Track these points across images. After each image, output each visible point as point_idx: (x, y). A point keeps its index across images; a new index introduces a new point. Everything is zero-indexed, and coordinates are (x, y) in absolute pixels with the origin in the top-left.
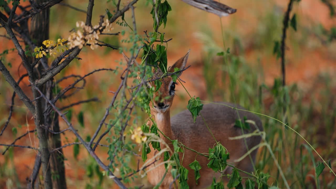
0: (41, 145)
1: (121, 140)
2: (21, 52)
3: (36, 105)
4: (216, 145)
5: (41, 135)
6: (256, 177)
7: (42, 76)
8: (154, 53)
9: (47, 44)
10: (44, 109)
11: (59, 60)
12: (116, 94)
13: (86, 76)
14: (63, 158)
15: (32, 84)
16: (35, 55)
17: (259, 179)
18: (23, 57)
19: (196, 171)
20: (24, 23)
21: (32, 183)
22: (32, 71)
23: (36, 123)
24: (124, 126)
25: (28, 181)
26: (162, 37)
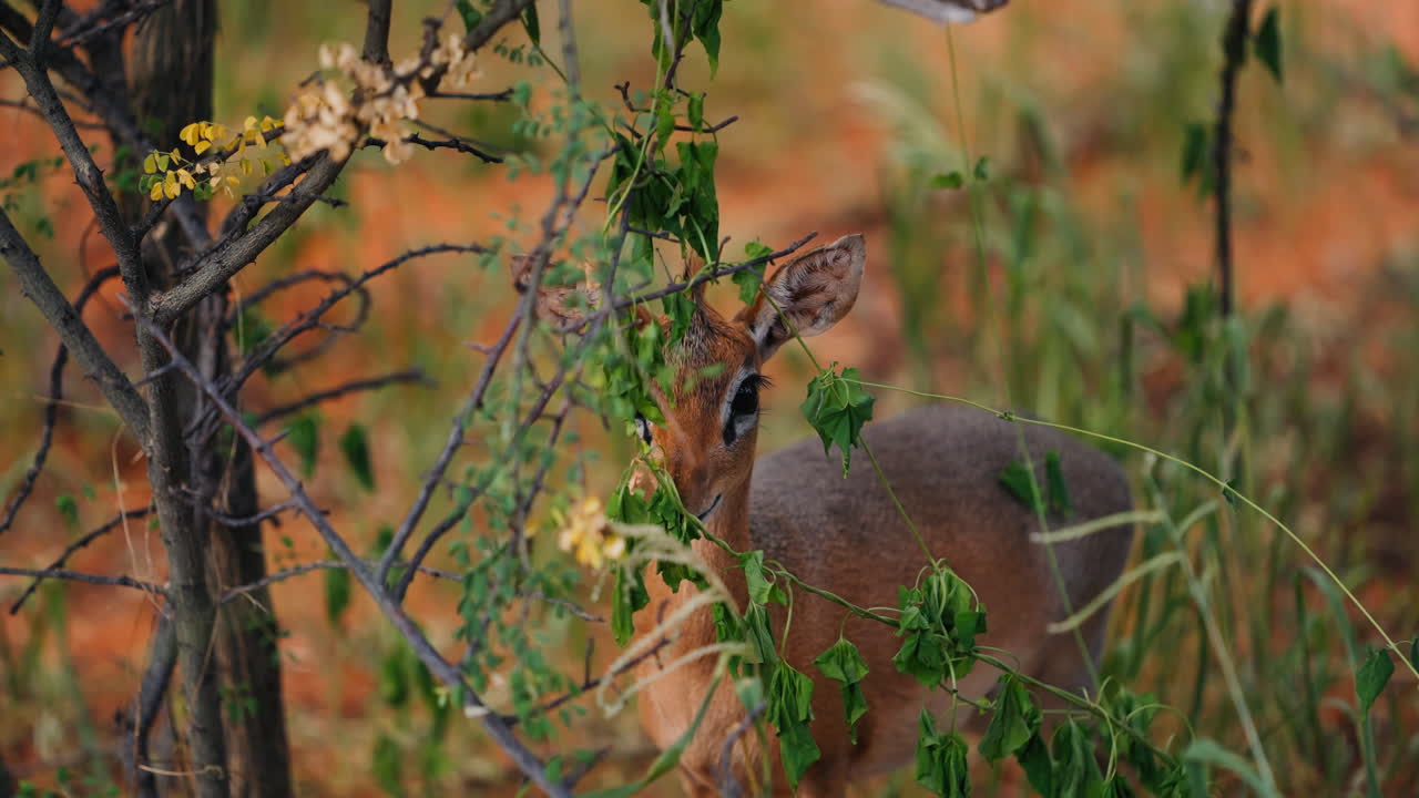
0: (175, 571)
1: (515, 554)
2: (87, 173)
3: (151, 401)
4: (930, 571)
5: (176, 529)
6: (1101, 708)
7: (181, 277)
8: (661, 181)
9: (200, 139)
10: (188, 419)
11: (249, 208)
12: (492, 356)
13: (368, 276)
14: (273, 627)
15: (134, 310)
16: (149, 186)
17: (1111, 720)
18: (97, 194)
19: (846, 685)
20: (105, 48)
21: (137, 734)
22: (135, 257)
23: (154, 477)
24: (527, 491)
25: (123, 727)
26: (695, 110)
